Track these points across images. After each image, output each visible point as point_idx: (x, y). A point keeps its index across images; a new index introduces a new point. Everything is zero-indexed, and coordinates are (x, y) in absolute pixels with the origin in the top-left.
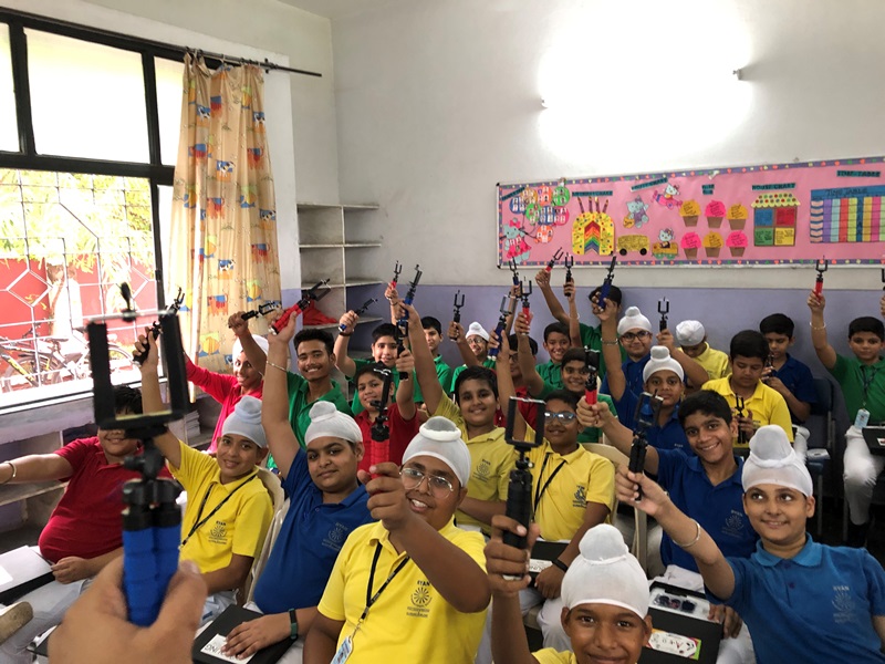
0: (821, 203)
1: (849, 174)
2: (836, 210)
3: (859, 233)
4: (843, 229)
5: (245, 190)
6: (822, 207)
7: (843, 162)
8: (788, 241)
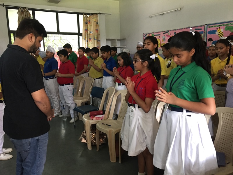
1: (197, 29)
5: (95, 37)
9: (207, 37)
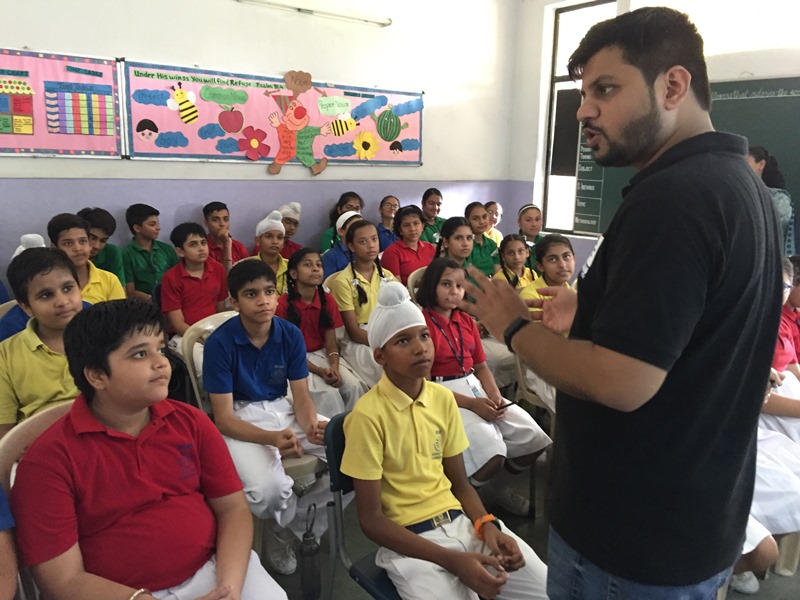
0: (54, 95)
1: (77, 70)
2: (69, 103)
3: (91, 127)
4: (77, 121)
6: (56, 99)
7: (71, 59)
8: (27, 129)
9: (129, 111)
